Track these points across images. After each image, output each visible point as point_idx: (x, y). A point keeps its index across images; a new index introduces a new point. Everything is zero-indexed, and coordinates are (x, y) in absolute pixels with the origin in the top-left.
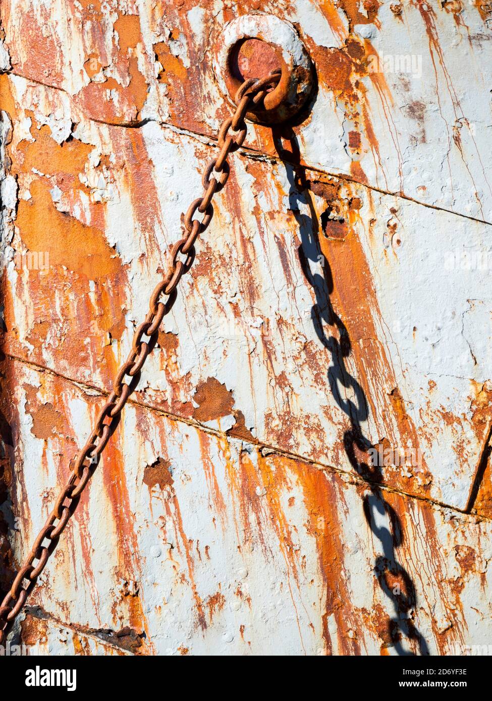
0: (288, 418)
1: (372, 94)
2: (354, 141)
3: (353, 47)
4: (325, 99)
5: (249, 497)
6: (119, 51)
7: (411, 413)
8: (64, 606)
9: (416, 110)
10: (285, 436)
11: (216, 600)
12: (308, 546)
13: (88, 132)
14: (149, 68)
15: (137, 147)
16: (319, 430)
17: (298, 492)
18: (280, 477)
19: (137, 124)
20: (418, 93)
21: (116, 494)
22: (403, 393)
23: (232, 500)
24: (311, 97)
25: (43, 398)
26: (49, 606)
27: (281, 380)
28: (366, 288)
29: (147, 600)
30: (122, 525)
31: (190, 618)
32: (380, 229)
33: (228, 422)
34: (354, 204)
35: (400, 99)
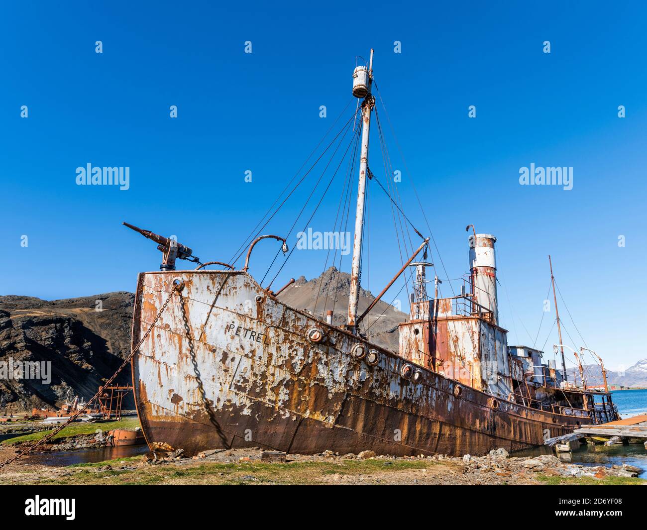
0: (176, 329)
1: (192, 287)
2: (189, 293)
3: (190, 281)
4: (185, 287)
5: (170, 339)
6: (159, 282)
7: (193, 328)
8: (144, 353)
9: (197, 289)
10: (176, 331)
11: (165, 352)
12: (178, 345)
13: (154, 293)
14: (163, 284)
15: (161, 294)
16: (180, 330)
17: (177, 338)
18: (175, 336)
19: (160, 291)
20: (197, 287)
21: (153, 338)
22: (192, 325)
23: (168, 339)
24: (183, 288)
25: (144, 326)
26: (142, 353)
27: (176, 324)
28: (188, 312)
29: (156, 352)
30: (153, 342)
31: (161, 355)
32: (191, 304)
33: (169, 329)
34: (188, 301)
35: (195, 287)
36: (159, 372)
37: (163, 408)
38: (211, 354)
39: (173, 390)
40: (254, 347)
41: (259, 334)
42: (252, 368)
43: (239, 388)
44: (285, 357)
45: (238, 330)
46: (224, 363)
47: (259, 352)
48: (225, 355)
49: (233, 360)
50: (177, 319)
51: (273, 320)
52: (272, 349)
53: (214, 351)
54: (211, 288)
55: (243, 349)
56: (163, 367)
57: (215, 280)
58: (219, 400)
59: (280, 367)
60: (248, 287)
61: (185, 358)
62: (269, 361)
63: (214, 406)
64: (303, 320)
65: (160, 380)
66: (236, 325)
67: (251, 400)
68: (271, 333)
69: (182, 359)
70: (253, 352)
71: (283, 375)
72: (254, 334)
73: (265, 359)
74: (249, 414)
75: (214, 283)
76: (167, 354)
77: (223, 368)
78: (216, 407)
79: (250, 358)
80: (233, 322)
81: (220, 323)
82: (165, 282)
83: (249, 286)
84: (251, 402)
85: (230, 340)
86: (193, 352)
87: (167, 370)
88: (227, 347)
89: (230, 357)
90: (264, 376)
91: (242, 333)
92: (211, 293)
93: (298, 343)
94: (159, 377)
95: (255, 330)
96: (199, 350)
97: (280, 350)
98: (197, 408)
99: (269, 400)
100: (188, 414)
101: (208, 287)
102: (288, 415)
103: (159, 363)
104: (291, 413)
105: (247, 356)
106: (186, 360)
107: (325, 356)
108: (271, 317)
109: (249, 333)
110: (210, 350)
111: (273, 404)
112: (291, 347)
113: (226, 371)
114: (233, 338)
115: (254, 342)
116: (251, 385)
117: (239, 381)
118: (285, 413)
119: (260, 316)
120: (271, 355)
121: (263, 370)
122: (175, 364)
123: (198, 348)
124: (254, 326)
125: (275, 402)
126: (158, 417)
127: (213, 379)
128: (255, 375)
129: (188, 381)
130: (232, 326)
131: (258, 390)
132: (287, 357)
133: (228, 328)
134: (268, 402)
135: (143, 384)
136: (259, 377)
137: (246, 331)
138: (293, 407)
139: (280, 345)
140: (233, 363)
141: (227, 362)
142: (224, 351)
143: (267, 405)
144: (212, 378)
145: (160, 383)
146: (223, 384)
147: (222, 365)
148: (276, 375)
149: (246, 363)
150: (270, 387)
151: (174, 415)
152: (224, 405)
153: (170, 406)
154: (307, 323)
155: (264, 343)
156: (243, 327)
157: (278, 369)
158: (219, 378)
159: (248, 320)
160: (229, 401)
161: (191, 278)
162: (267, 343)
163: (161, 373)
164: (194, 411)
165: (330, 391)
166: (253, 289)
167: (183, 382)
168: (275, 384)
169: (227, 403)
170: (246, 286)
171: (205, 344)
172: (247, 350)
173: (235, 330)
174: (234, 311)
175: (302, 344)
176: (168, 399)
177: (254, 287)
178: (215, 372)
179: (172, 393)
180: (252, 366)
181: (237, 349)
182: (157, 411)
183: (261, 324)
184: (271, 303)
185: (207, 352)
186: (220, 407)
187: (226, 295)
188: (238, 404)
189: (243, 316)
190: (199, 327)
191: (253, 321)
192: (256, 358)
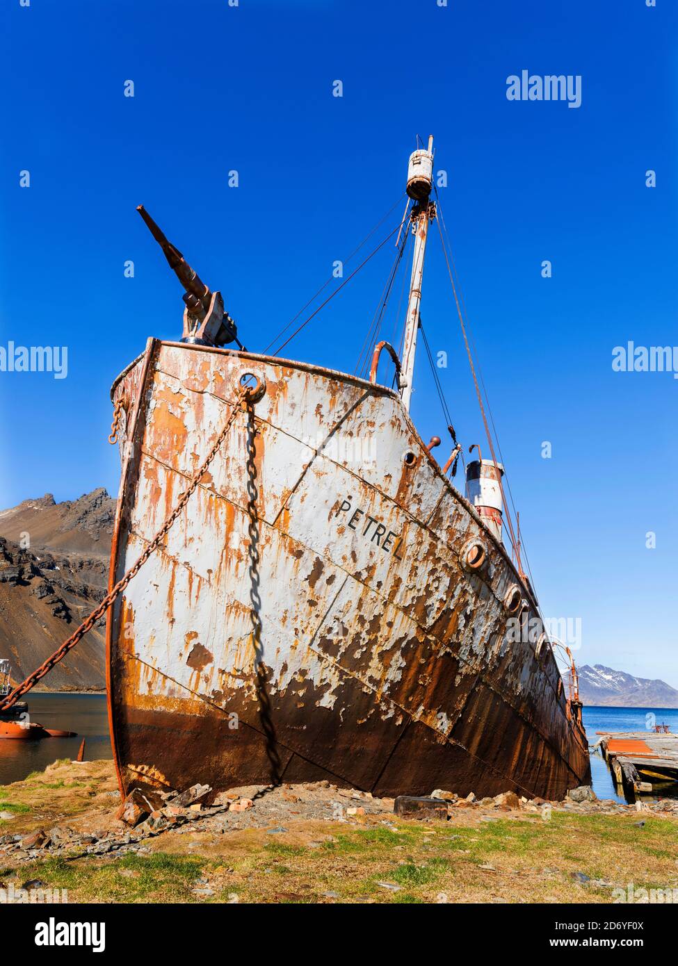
0: (228, 488)
1: (281, 399)
2: (271, 411)
3: (281, 383)
4: (266, 397)
5: (209, 509)
6: (201, 372)
7: (265, 493)
8: (143, 533)
9: (293, 406)
10: (225, 493)
11: (191, 539)
12: (223, 527)
13: (184, 392)
14: (210, 376)
15: (200, 399)
16: (236, 493)
17: (224, 511)
18: (220, 505)
19: (202, 393)
20: (295, 401)
21: (168, 500)
22: (264, 487)
23: (204, 509)
24: (261, 395)
25: (150, 467)
26: (138, 532)
27: (229, 476)
28: (262, 454)
29: (169, 535)
30: (168, 510)
31: (182, 542)
32: (271, 438)
33: (209, 485)
34: (265, 429)
35: (290, 401)
36: (172, 584)
37: (166, 677)
38: (292, 559)
39: (196, 635)
40: (375, 559)
41: (391, 533)
42: (360, 606)
43: (328, 646)
44: (419, 590)
45: (355, 518)
46: (312, 585)
47: (381, 574)
48: (319, 567)
49: (330, 580)
50: (233, 465)
51: (422, 509)
52: (403, 572)
53: (299, 554)
54: (323, 411)
55: (355, 561)
56: (182, 573)
57: (337, 396)
58: (285, 668)
59: (406, 610)
60: (396, 428)
61: (234, 561)
62: (393, 594)
63: (272, 682)
64: (465, 520)
65: (171, 604)
66: (355, 505)
67: (342, 673)
68: (411, 537)
69: (229, 561)
70: (370, 569)
71: (404, 628)
72: (381, 531)
73: (386, 591)
74: (331, 705)
75: (333, 402)
76: (194, 545)
77: (308, 597)
78: (276, 685)
79: (363, 582)
80: (350, 497)
81: (323, 493)
82: (216, 374)
83: (399, 426)
84: (340, 679)
85: (335, 535)
86: (255, 550)
87: (191, 582)
88: (327, 549)
89: (328, 572)
90: (375, 624)
91: (361, 525)
92: (321, 422)
93: (446, 566)
94: (170, 597)
95: (384, 523)
96: (268, 546)
97: (416, 574)
98: (239, 683)
99: (371, 679)
100: (218, 695)
101: (319, 406)
102: (391, 714)
103: (175, 563)
104: (397, 708)
105: (357, 576)
106: (237, 568)
107: (474, 598)
108: (420, 501)
109: (374, 527)
110: (291, 551)
111: (374, 688)
112: (433, 572)
113: (312, 603)
114: (341, 531)
115: (378, 549)
116: (350, 642)
117: (330, 630)
118: (389, 708)
119: (402, 494)
120: (398, 581)
121: (376, 613)
122: (210, 571)
123: (268, 541)
124: (386, 514)
125: (377, 683)
126: (149, 699)
127: (284, 620)
128: (361, 620)
129: (232, 615)
130: (346, 506)
131: (357, 655)
132: (422, 590)
133: (338, 508)
134: (367, 683)
135: (130, 611)
136: (367, 626)
137: (369, 520)
138: (402, 698)
139: (417, 564)
140: (329, 587)
141: (318, 584)
142: (317, 558)
143: (365, 690)
144: (281, 615)
145: (170, 614)
146: (300, 633)
147: (308, 589)
148: (395, 626)
149: (354, 591)
150: (380, 650)
151: (187, 695)
152: (293, 682)
153: (182, 672)
154: (469, 527)
155: (395, 555)
156: (365, 511)
157: (401, 614)
158: (296, 618)
159: (378, 497)
160: (303, 672)
161: (286, 378)
162: (398, 556)
163: (176, 588)
164: (232, 690)
165: (460, 671)
166: (404, 434)
167: (222, 618)
168: (388, 646)
169: (299, 679)
170: (393, 424)
171: (284, 535)
172: (361, 566)
173: (350, 514)
174: (357, 473)
175: (451, 568)
176: (181, 655)
177: (407, 432)
178: (290, 602)
179: (194, 642)
180: (361, 599)
181: (344, 558)
182: (150, 684)
183: (398, 513)
184: (426, 472)
185: (284, 554)
186: (283, 686)
187: (351, 434)
188: (317, 683)
189: (371, 487)
190: (279, 494)
191: (388, 502)
192: (373, 584)
